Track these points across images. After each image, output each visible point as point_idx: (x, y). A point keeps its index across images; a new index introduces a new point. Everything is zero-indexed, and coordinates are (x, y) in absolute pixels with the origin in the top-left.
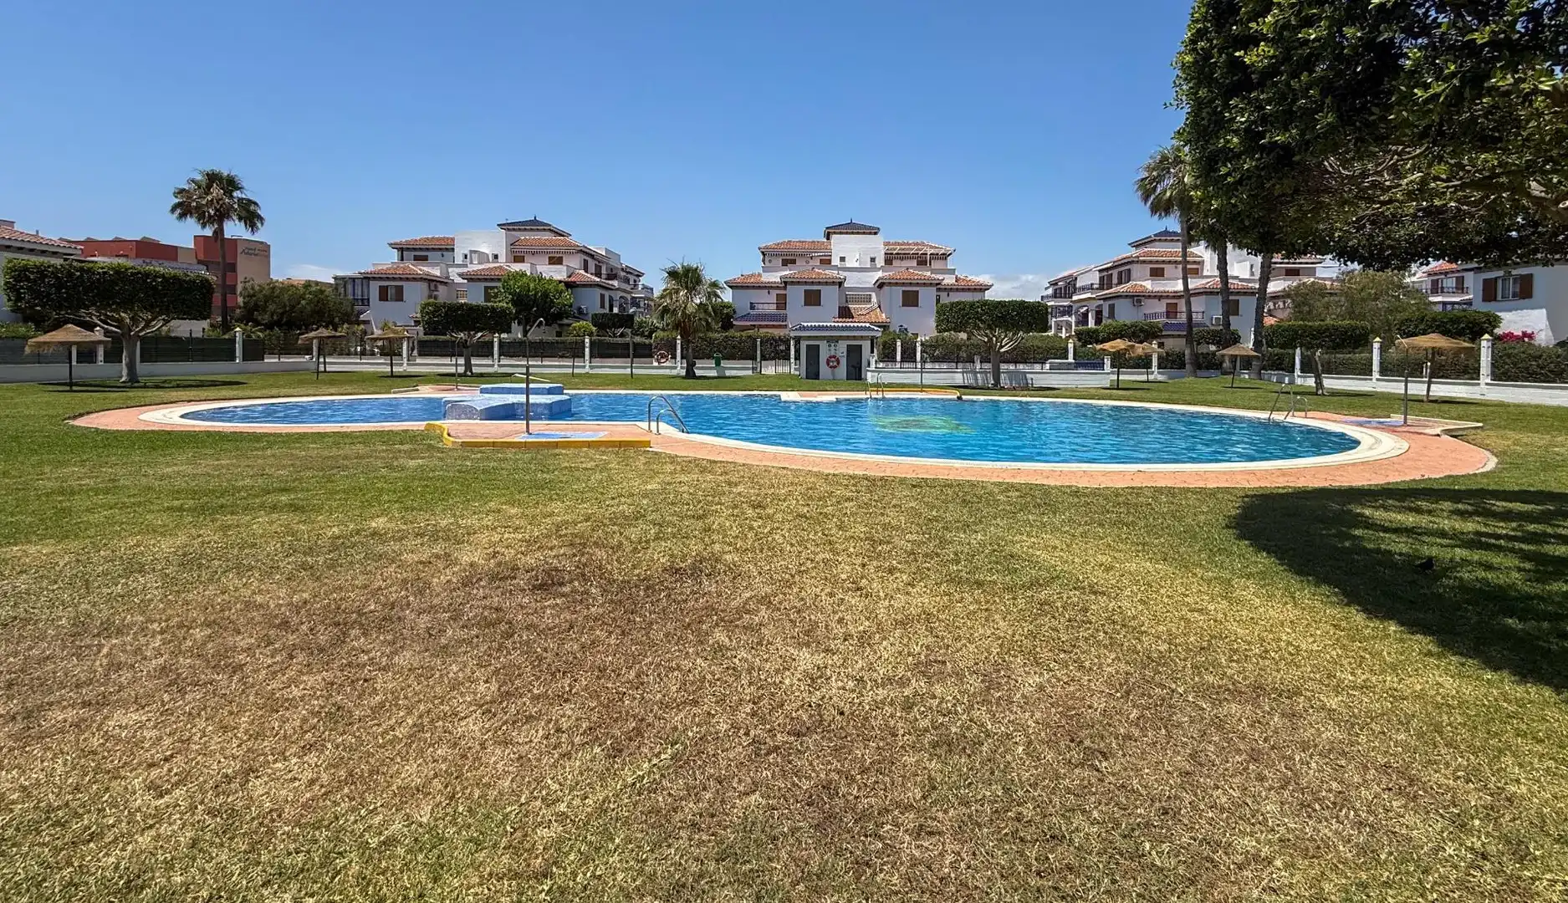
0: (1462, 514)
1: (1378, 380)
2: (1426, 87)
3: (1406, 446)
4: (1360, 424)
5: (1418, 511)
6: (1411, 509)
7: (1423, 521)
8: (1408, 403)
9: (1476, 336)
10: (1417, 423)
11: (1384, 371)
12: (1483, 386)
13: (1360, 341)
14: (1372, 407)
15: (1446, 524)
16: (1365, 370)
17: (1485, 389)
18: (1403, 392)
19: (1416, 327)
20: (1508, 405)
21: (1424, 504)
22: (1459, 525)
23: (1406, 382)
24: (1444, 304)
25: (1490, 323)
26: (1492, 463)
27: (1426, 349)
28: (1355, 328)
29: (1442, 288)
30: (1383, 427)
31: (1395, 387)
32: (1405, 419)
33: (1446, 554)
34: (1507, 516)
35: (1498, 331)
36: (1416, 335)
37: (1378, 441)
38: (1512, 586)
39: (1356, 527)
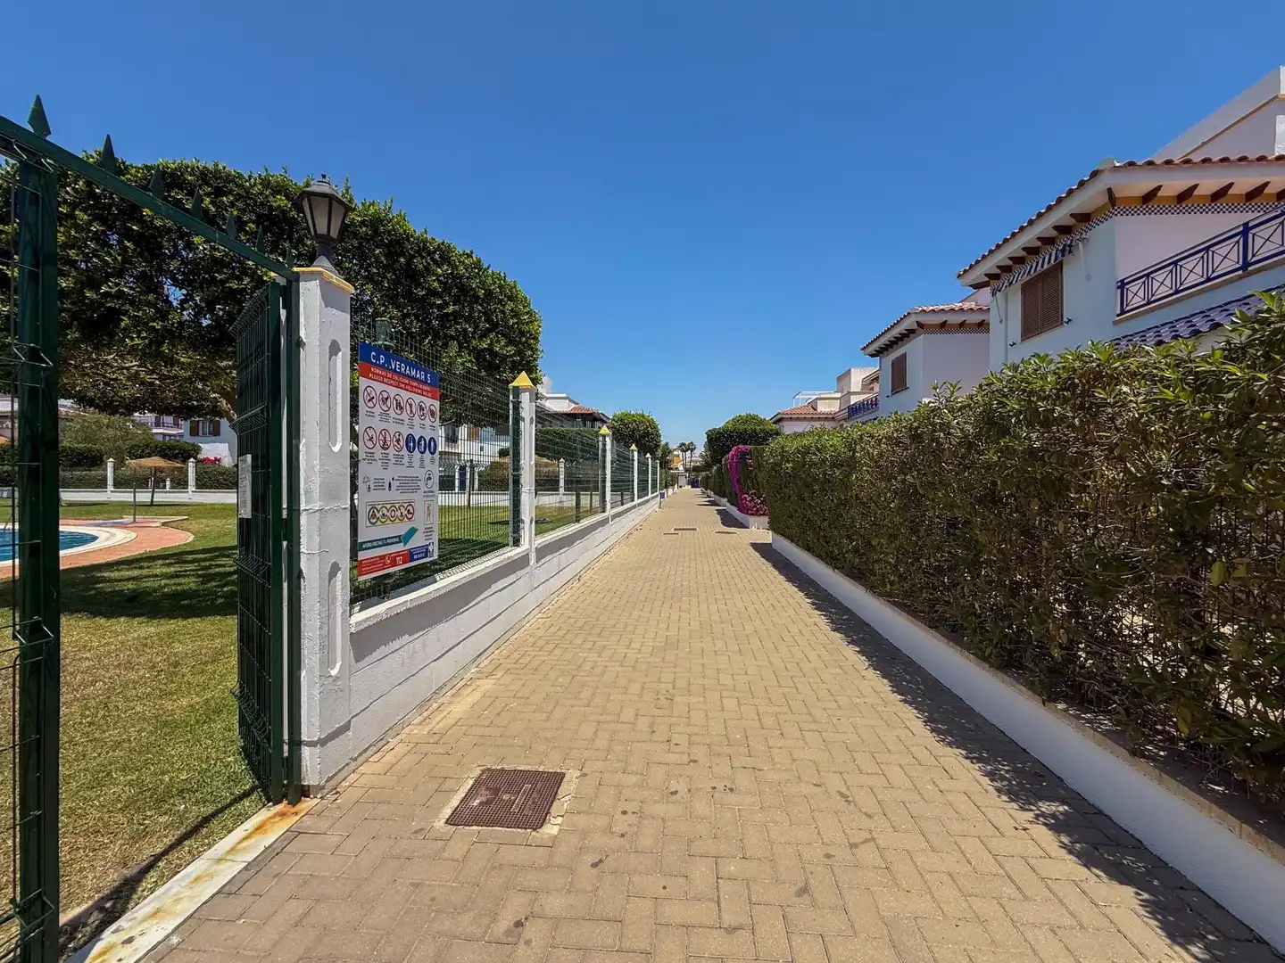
0: (169, 565)
1: (112, 491)
2: (132, 339)
3: (134, 535)
4: (99, 525)
5: (141, 568)
6: (136, 568)
7: (145, 572)
8: (136, 507)
9: (185, 460)
10: (142, 520)
11: (117, 484)
12: (190, 493)
13: (96, 460)
14: (109, 512)
15: (158, 571)
16: (101, 484)
17: (191, 495)
18: (132, 500)
19: (143, 451)
20: (206, 505)
21: (145, 564)
22: (165, 570)
23: (135, 493)
24: (164, 435)
25: (195, 451)
26: (191, 538)
27: (150, 468)
28: (90, 450)
29: (163, 423)
30: (115, 525)
31: (126, 496)
32: (135, 519)
33: (156, 585)
34: (193, 561)
35: (200, 457)
36: (143, 458)
37: (113, 535)
38: (190, 589)
39: (97, 583)
